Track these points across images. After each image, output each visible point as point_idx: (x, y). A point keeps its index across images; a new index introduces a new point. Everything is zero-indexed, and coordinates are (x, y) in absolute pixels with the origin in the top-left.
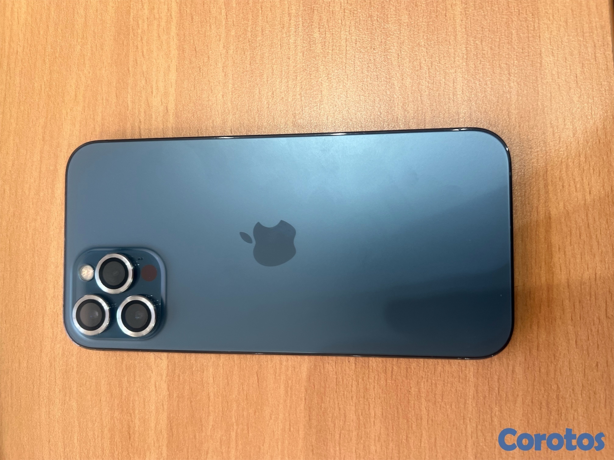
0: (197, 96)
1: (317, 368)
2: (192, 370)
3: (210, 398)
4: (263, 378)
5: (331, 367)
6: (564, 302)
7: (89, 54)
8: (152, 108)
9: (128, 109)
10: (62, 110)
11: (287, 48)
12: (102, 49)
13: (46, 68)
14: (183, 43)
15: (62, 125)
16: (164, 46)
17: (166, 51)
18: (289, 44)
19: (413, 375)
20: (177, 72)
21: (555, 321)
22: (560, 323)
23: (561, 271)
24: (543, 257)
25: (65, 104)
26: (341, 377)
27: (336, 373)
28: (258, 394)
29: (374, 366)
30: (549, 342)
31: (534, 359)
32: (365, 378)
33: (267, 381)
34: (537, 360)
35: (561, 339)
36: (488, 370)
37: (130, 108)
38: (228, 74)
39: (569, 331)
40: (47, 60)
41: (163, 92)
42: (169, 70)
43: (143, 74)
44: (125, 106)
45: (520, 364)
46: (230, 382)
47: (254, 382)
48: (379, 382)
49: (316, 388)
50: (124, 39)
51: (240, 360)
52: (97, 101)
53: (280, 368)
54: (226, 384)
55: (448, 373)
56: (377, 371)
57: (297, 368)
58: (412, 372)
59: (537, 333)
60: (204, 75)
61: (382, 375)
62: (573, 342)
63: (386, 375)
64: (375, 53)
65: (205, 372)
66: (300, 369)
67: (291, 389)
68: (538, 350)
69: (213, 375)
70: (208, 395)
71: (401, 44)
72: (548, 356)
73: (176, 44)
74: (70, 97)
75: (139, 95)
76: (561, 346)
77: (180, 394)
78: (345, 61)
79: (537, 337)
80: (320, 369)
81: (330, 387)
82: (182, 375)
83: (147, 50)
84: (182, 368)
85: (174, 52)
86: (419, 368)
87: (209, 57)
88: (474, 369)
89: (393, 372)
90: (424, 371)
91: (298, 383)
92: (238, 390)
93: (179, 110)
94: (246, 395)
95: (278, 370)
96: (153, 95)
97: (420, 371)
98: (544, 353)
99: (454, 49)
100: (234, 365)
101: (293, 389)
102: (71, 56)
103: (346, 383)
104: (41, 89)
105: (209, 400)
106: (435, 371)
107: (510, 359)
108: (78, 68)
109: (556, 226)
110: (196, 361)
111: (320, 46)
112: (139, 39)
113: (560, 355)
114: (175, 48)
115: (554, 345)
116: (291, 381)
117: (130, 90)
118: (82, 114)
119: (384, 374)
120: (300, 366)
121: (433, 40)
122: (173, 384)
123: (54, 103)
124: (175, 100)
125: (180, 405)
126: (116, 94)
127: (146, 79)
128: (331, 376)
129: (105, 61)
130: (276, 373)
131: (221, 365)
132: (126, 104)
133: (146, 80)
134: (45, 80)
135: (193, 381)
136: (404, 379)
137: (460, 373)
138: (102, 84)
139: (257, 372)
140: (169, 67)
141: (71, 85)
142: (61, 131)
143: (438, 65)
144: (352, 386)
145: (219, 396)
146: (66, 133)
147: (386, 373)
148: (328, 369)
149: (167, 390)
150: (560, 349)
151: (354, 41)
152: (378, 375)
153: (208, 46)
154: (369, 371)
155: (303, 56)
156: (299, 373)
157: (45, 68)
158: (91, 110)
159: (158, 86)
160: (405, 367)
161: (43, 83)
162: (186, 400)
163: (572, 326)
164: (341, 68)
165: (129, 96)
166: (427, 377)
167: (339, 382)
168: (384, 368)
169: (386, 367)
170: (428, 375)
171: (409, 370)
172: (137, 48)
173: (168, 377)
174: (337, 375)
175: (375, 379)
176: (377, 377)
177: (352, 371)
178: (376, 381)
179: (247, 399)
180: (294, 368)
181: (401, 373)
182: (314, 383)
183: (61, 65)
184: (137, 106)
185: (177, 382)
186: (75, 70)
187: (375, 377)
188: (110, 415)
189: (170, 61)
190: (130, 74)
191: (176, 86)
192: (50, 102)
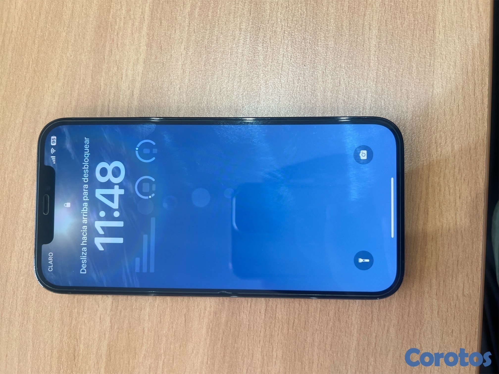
0: (158, 85)
1: (234, 315)
2: (132, 307)
3: (145, 332)
4: (189, 320)
5: (246, 316)
6: (432, 280)
7: (72, 41)
8: (120, 91)
9: (100, 89)
10: (45, 84)
11: (235, 56)
12: (84, 38)
14: (151, 41)
15: (44, 96)
16: (136, 41)
17: (137, 46)
18: (238, 53)
19: (309, 327)
20: (144, 64)
21: (424, 295)
22: (427, 297)
23: (432, 256)
24: (420, 244)
25: (48, 79)
26: (252, 324)
27: (249, 320)
28: (184, 332)
29: (280, 318)
30: (418, 311)
31: (405, 323)
32: (271, 327)
33: (192, 322)
34: (407, 324)
35: (427, 309)
36: (369, 328)
37: (102, 89)
38: (186, 71)
39: (433, 303)
40: (37, 41)
41: (131, 79)
42: (138, 61)
43: (116, 62)
44: (98, 87)
45: (394, 326)
46: (162, 321)
47: (182, 321)
48: (282, 331)
49: (231, 331)
50: (103, 32)
51: (172, 303)
52: (75, 80)
53: (204, 313)
54: (159, 322)
55: (337, 328)
56: (282, 322)
57: (218, 314)
58: (310, 325)
59: (409, 303)
60: (166, 70)
61: (286, 326)
62: (436, 312)
63: (289, 325)
64: (305, 69)
65: (143, 311)
66: (220, 315)
67: (212, 330)
68: (408, 316)
69: (149, 313)
70: (143, 329)
71: (326, 64)
72: (416, 321)
73: (146, 41)
74: (53, 74)
75: (111, 79)
76: (427, 314)
77: (120, 326)
78: (281, 72)
79: (409, 306)
80: (236, 317)
81: (243, 331)
82: (124, 311)
83: (121, 43)
84: (124, 305)
85: (143, 48)
86: (315, 322)
87: (171, 55)
88: (358, 327)
89: (294, 324)
90: (319, 325)
91: (217, 326)
92: (168, 328)
93: (143, 95)
94: (175, 332)
95: (202, 314)
96: (123, 81)
97: (315, 325)
98: (413, 318)
99: (367, 73)
100: (167, 307)
101: (213, 330)
102: (57, 40)
103: (256, 329)
104: (29, 64)
105: (144, 333)
106: (327, 325)
107: (387, 321)
108: (62, 51)
109: (432, 221)
110: (136, 301)
111: (261, 57)
112: (115, 34)
113: (425, 321)
114: (144, 44)
115: (421, 313)
116: (212, 324)
117: (103, 74)
118: (61, 89)
119: (287, 325)
120: (221, 312)
121: (352, 64)
122: (115, 318)
123: (39, 77)
124: (140, 87)
125: (119, 336)
126: (92, 76)
127: (118, 66)
128: (244, 322)
129: (85, 48)
130: (200, 316)
131: (156, 306)
132: (99, 85)
133: (118, 68)
134: (33, 57)
135: (132, 317)
136: (303, 330)
137: (347, 329)
138: (81, 67)
139: (185, 315)
140: (138, 59)
141: (54, 65)
142: (42, 101)
143: (354, 84)
144: (260, 332)
145: (152, 331)
146: (46, 103)
147: (288, 324)
148: (243, 317)
149: (110, 322)
150: (425, 316)
151: (290, 57)
152: (282, 325)
153: (171, 46)
154: (275, 321)
155: (248, 64)
156: (219, 319)
157: (34, 47)
158: (70, 86)
159: (127, 73)
160: (304, 320)
161: (31, 59)
162: (125, 332)
163: (436, 300)
164: (277, 78)
165: (102, 79)
166: (321, 330)
167: (251, 328)
168: (288, 320)
169: (289, 319)
170: (321, 329)
171: (307, 323)
172: (113, 41)
173: (112, 312)
174: (249, 322)
175: (279, 328)
176: (281, 326)
177: (262, 320)
178: (280, 330)
179: (175, 335)
180: (216, 313)
181: (300, 325)
182: (230, 327)
184: (108, 88)
185: (119, 316)
186: (60, 52)
187: (279, 326)
188: (59, 338)
189: (139, 54)
190: (105, 61)
191: (142, 76)
192: (36, 76)
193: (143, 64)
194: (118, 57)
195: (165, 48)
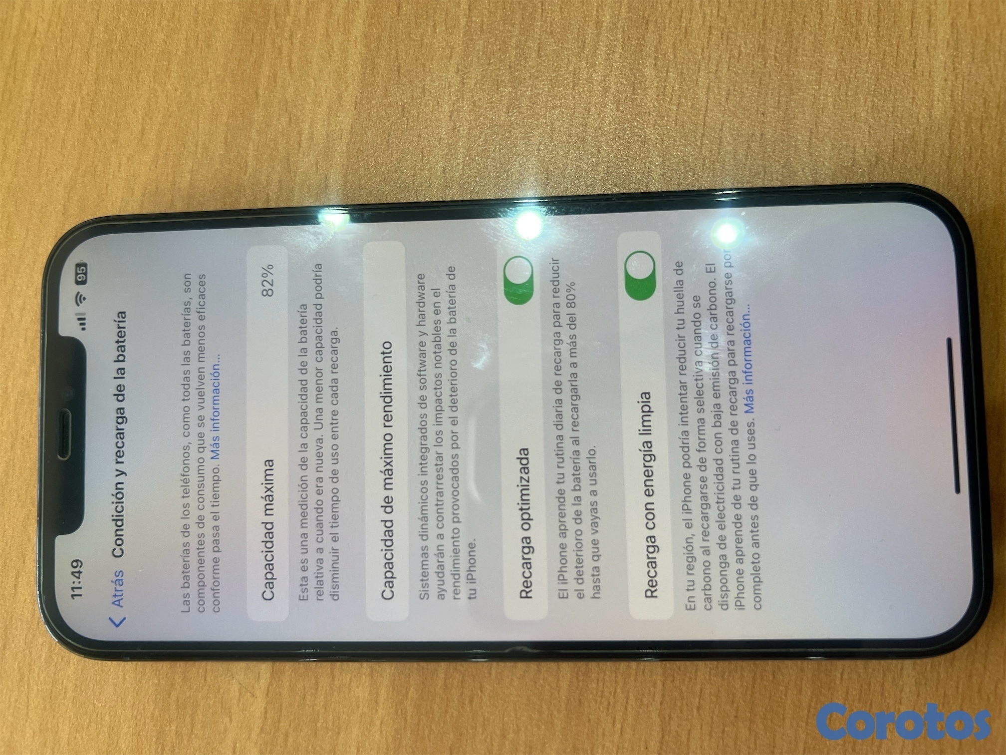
0: (391, 162)
7: (179, 53)
8: (295, 176)
9: (246, 171)
10: (111, 157)
11: (585, 89)
12: (209, 46)
13: (90, 69)
14: (374, 54)
15: (107, 188)
16: (335, 54)
17: (339, 64)
18: (591, 83)
20: (356, 109)
25: (119, 145)
37: (250, 171)
38: (460, 126)
40: (94, 55)
41: (322, 145)
42: (340, 103)
43: (286, 105)
44: (240, 165)
50: (255, 31)
52: (184, 149)
60: (410, 124)
64: (764, 123)
71: (818, 110)
73: (360, 53)
74: (131, 134)
75: (272, 146)
78: (701, 131)
83: (300, 58)
85: (354, 69)
87: (424, 88)
96: (301, 149)
104: (74, 110)
108: (154, 77)
111: (653, 94)
112: (286, 35)
114: (357, 60)
117: (254, 135)
118: (150, 169)
121: (886, 111)
123: (96, 140)
124: (345, 166)
126: (226, 138)
127: (290, 115)
129: (210, 70)
132: (244, 161)
133: (290, 119)
134: (84, 93)
138: (199, 116)
140: (340, 97)
141: (135, 110)
142: (104, 200)
146: (113, 204)
151: (724, 94)
153: (424, 65)
155: (617, 109)
157: (88, 69)
158: (171, 164)
159: (312, 133)
161: (79, 99)
164: (693, 144)
165: (251, 146)
172: (280, 53)
183: (120, 67)
184: (265, 168)
186: (148, 81)
189: (343, 85)
190: (258, 103)
191: (351, 138)
192: (89, 139)
193: (353, 109)
194: (291, 91)
195: (407, 71)
